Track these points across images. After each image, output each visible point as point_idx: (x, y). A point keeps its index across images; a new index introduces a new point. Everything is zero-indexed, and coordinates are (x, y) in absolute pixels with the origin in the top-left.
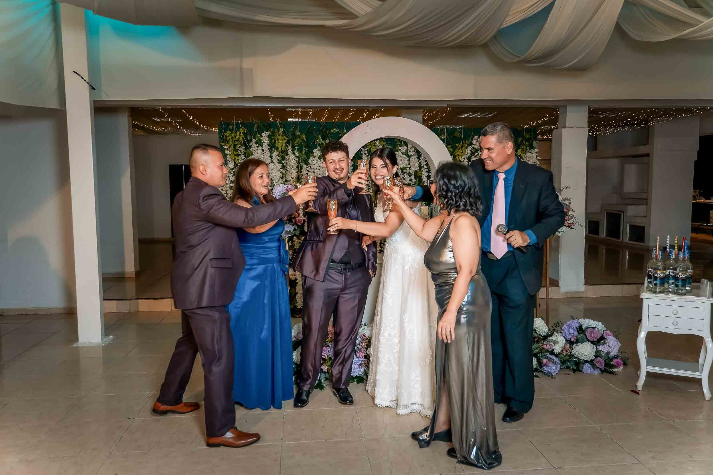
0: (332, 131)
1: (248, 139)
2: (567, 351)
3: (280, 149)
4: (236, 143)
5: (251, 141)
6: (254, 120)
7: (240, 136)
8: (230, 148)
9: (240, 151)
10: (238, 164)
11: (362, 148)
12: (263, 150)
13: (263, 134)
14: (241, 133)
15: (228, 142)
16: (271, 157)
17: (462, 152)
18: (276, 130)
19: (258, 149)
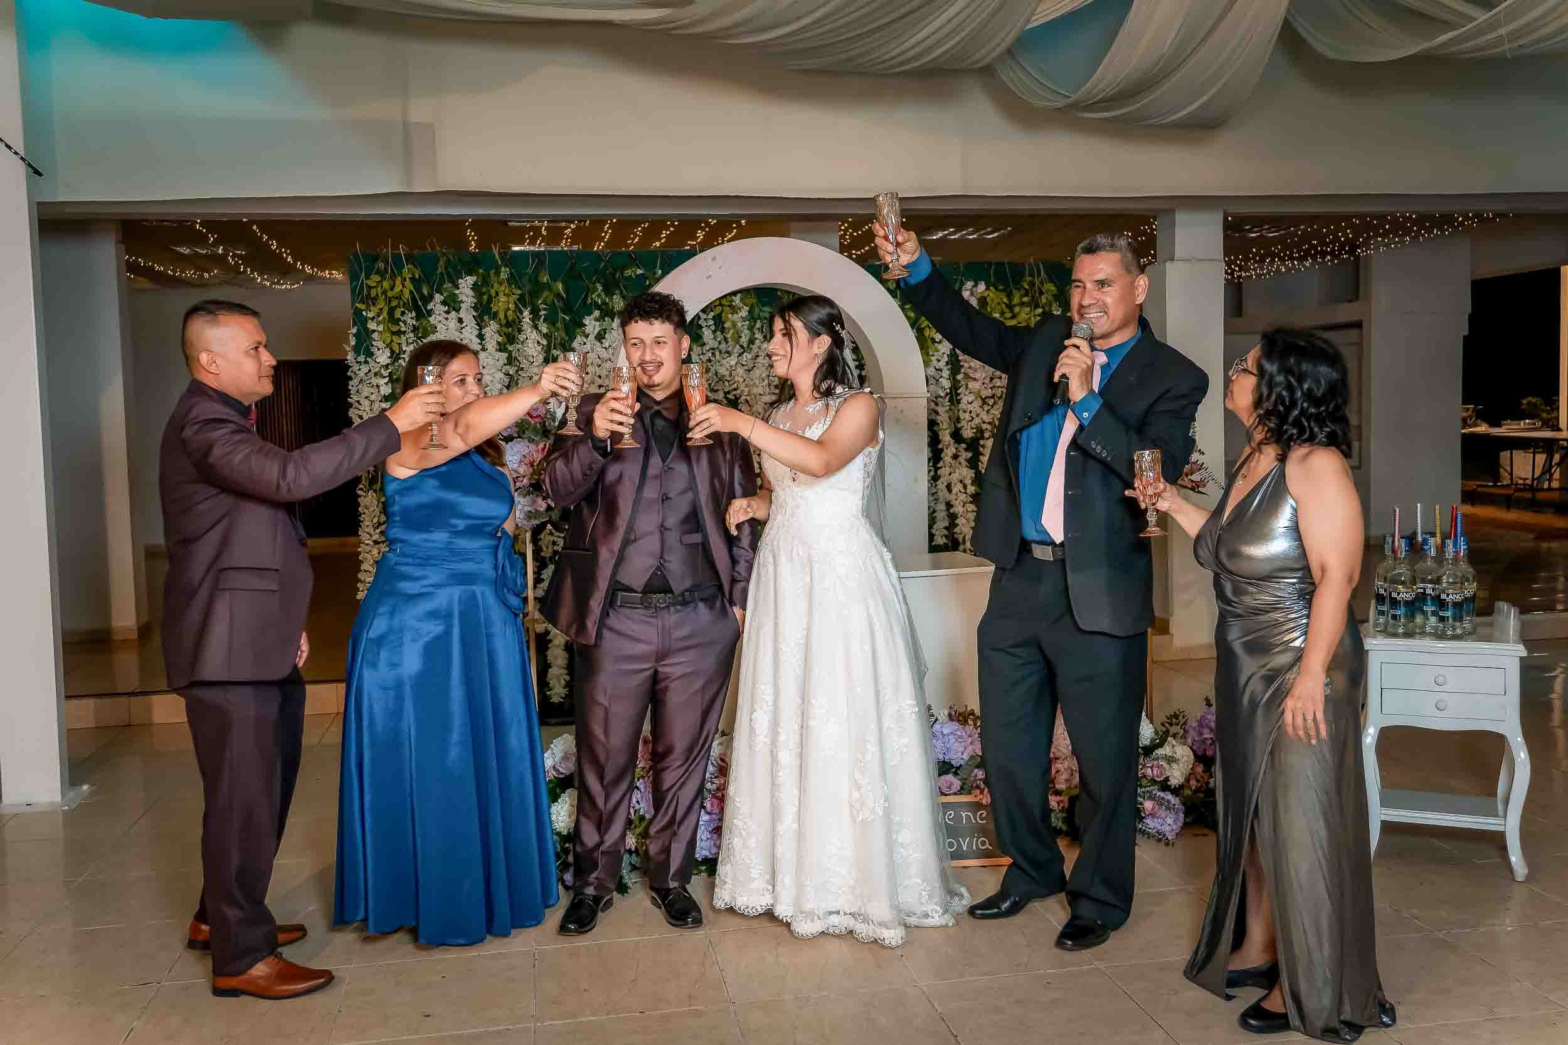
0: (628, 272)
1: (423, 294)
2: (1198, 781)
3: (502, 315)
4: (394, 304)
5: (431, 298)
6: (438, 248)
7: (404, 286)
8: (379, 316)
9: (405, 322)
10: (399, 354)
11: (700, 314)
12: (460, 321)
13: (461, 281)
14: (405, 279)
15: (374, 301)
16: (481, 337)
18: (492, 272)
19: (449, 316)
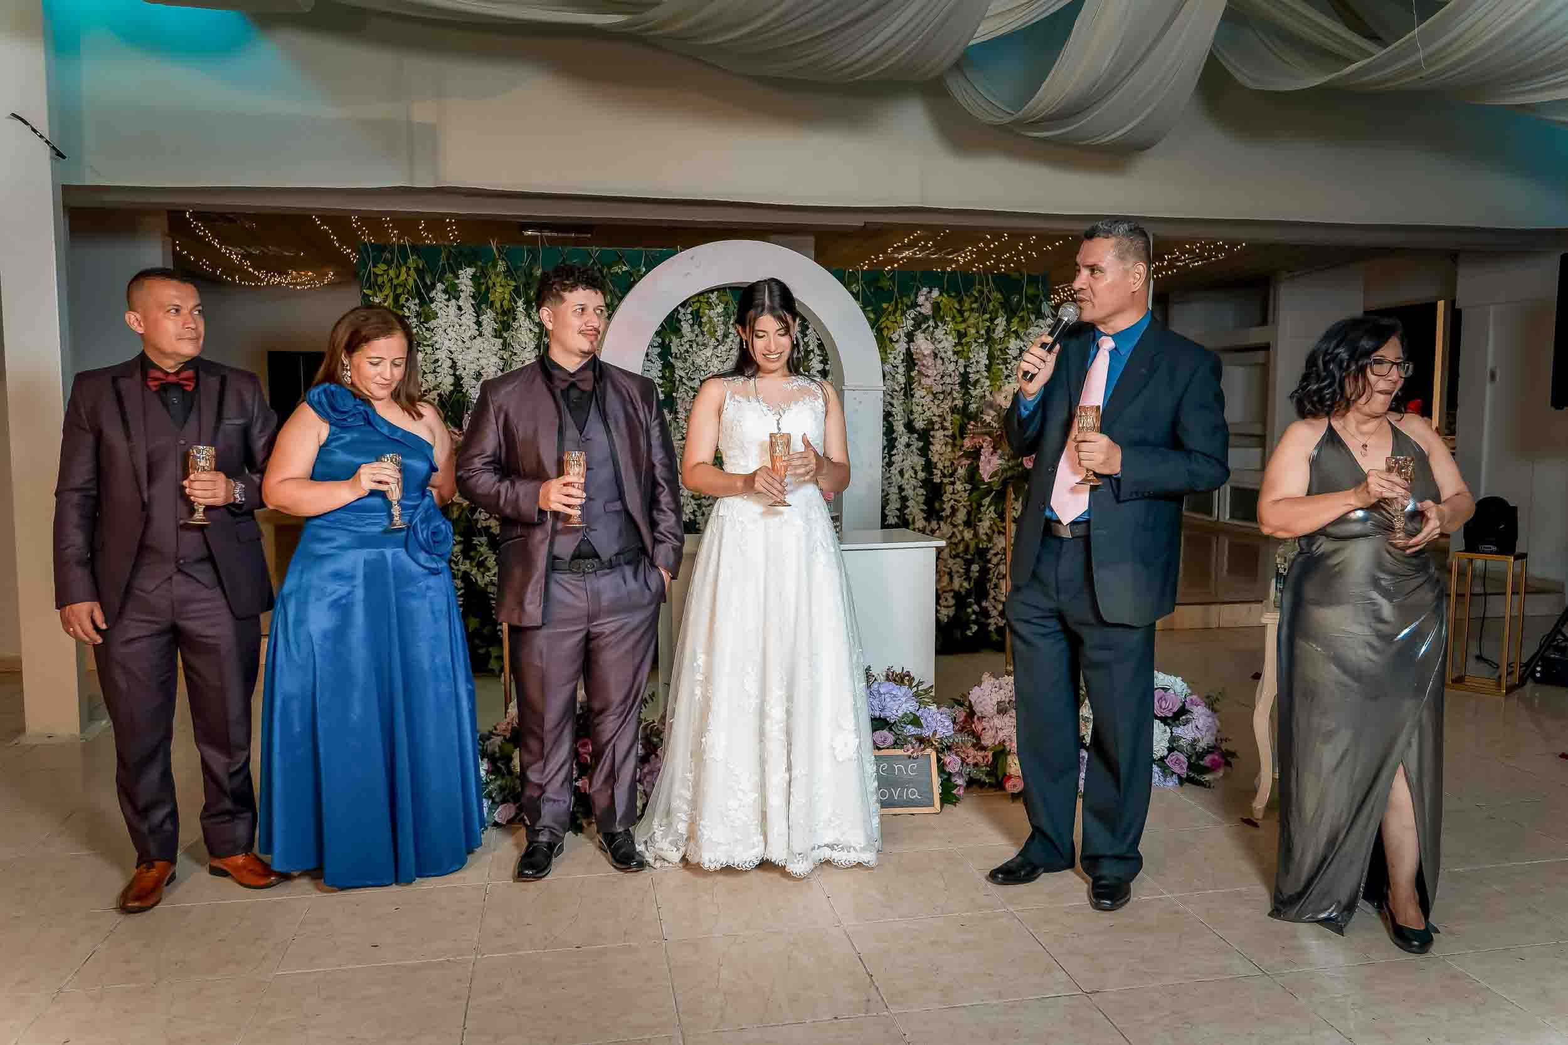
0: (616, 269)
1: (426, 284)
3: (498, 305)
4: (400, 290)
5: (433, 286)
7: (408, 275)
9: (409, 308)
11: (679, 309)
12: (460, 308)
13: (460, 272)
14: (410, 268)
15: (381, 288)
16: (479, 323)
17: (896, 322)
18: (490, 264)
19: (449, 304)
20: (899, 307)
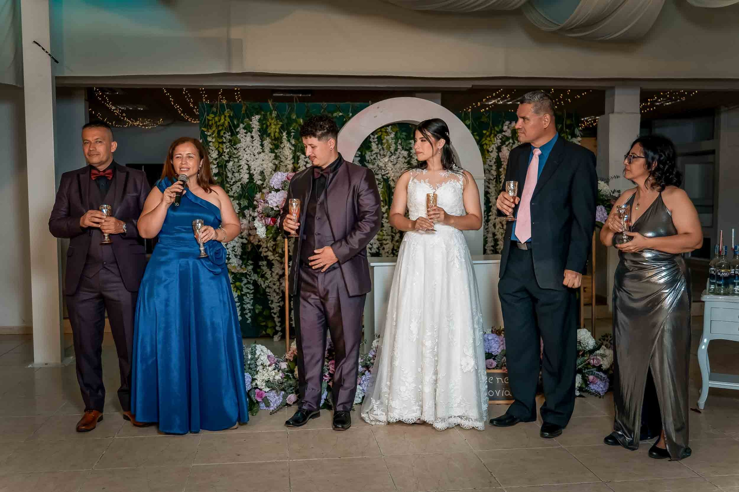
0: (335, 114)
1: (234, 124)
3: (272, 135)
4: (220, 128)
5: (238, 126)
6: (242, 102)
7: (225, 120)
8: (213, 134)
9: (225, 138)
10: (222, 153)
11: (371, 135)
12: (252, 137)
13: (253, 117)
14: (226, 116)
15: (211, 127)
16: (262, 145)
17: (491, 141)
18: (268, 113)
19: (247, 135)
20: (493, 132)
